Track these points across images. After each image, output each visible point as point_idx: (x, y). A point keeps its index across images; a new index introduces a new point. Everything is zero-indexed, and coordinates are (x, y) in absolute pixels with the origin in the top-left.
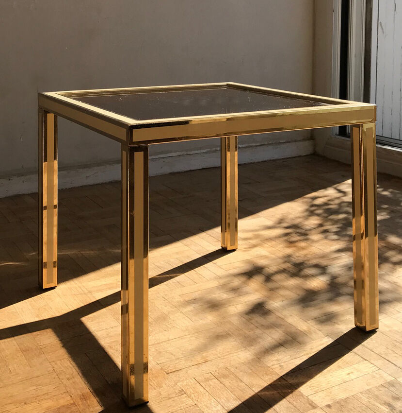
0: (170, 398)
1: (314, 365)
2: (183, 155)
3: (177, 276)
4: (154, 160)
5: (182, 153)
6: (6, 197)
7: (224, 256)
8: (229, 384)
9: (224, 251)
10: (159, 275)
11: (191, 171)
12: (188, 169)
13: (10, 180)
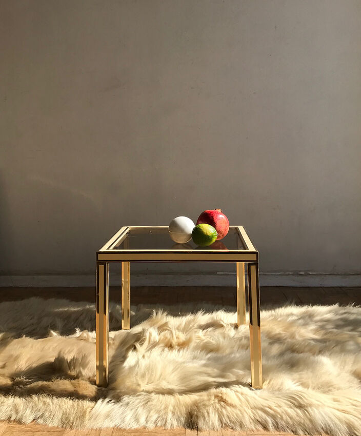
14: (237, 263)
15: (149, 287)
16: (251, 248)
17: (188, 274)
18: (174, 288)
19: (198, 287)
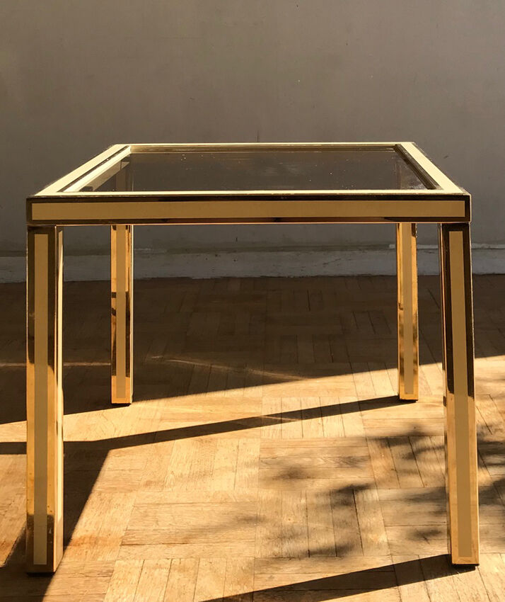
0: (87, 576)
1: (316, 590)
2: (482, 248)
3: (290, 421)
4: (430, 251)
5: (480, 246)
6: (212, 279)
7: (388, 406)
8: (176, 581)
9: (395, 401)
10: (268, 416)
11: (494, 275)
12: (490, 271)
13: (216, 255)
14: (401, 224)
15: (241, 278)
16: (447, 186)
17: (325, 248)
18: (296, 279)
19: (348, 277)
